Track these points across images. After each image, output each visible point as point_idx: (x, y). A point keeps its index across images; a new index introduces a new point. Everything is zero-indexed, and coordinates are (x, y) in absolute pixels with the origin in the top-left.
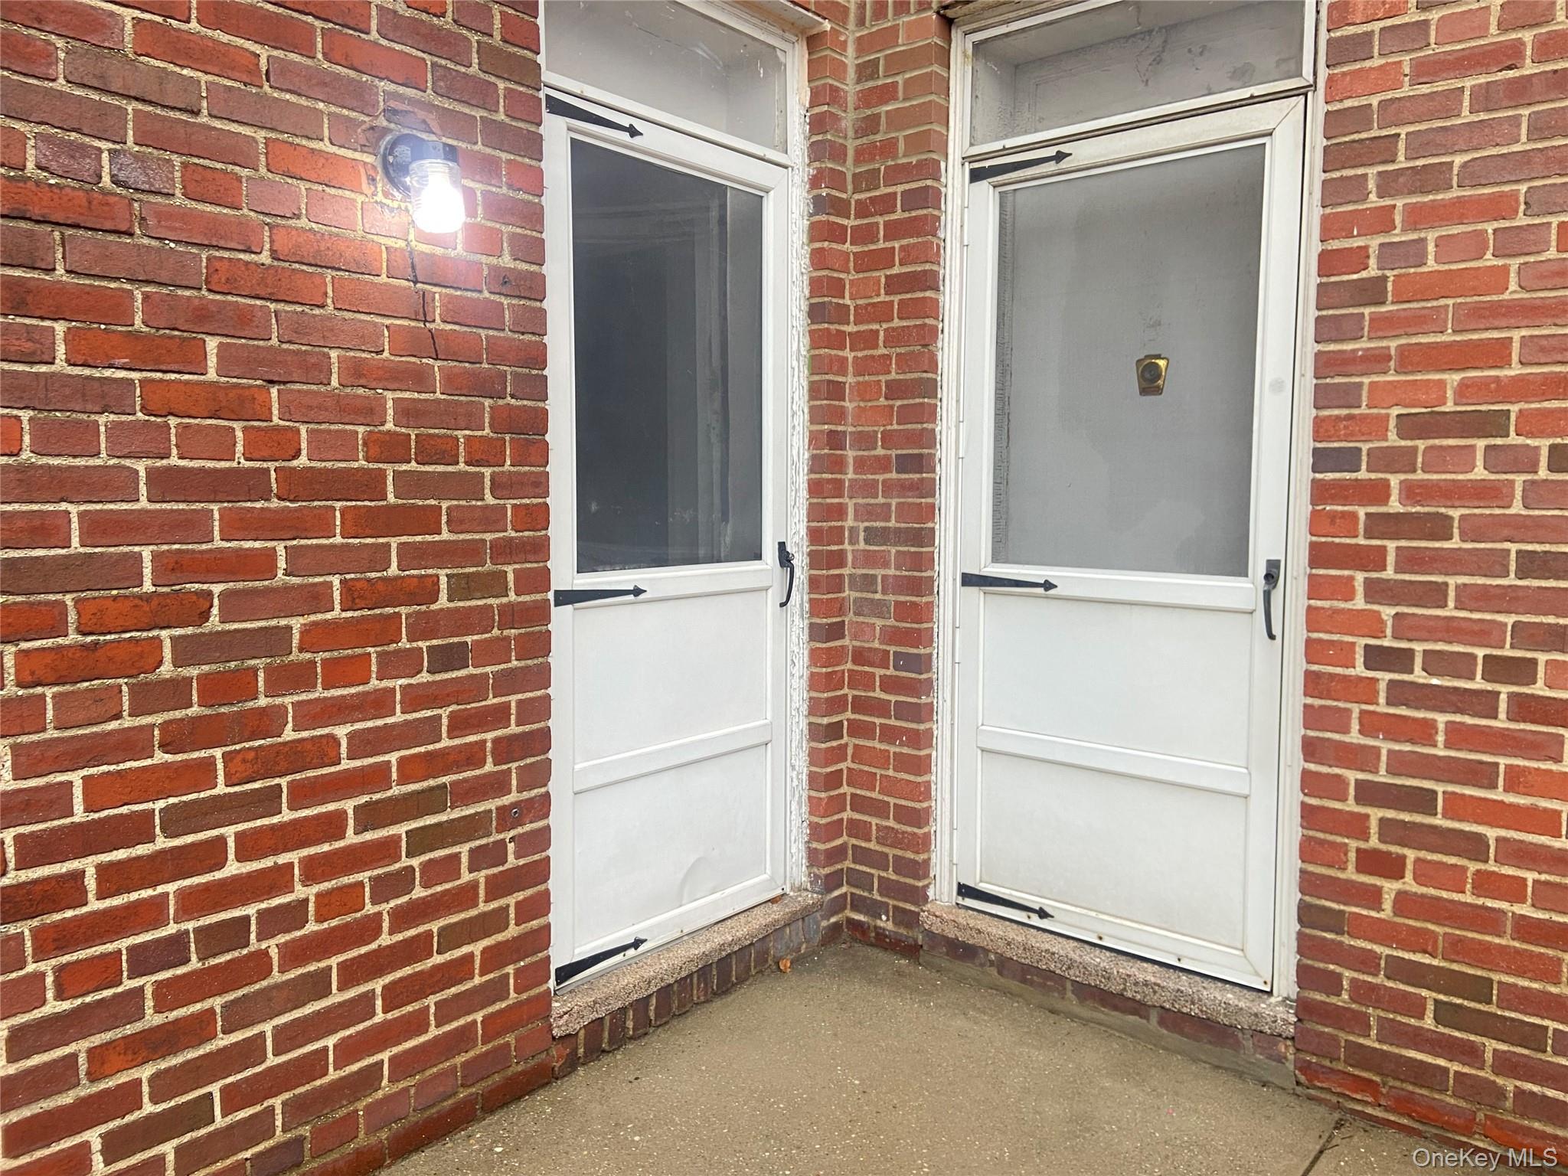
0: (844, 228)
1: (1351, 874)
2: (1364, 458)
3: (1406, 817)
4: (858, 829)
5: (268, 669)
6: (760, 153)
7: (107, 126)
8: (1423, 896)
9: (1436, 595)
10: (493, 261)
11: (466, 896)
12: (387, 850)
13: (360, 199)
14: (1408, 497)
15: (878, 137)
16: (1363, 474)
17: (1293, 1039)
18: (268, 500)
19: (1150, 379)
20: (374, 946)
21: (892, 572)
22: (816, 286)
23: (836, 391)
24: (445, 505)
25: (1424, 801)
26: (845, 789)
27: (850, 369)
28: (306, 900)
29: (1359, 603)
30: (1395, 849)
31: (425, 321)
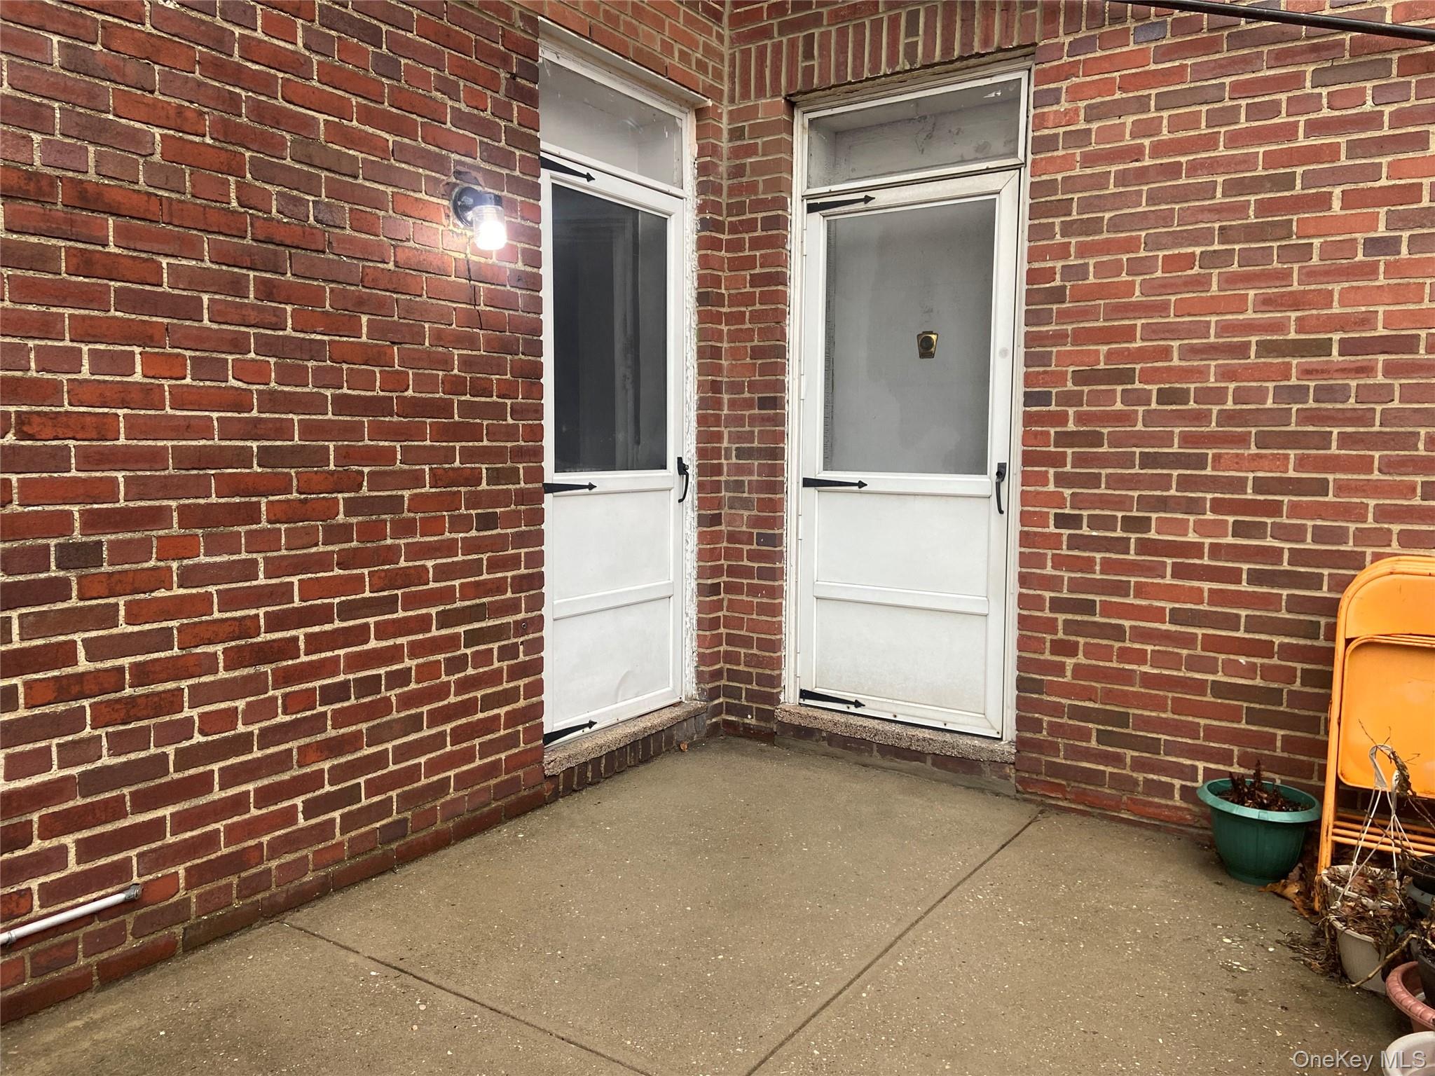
0: (721, 240)
1: (1047, 656)
2: (1054, 397)
3: (1078, 618)
4: (730, 657)
5: (392, 521)
6: (667, 190)
7: (310, 185)
8: (1089, 665)
9: (1094, 480)
10: (512, 266)
11: (495, 677)
12: (452, 641)
13: (441, 228)
14: (1078, 422)
15: (744, 180)
16: (1053, 408)
17: (1014, 764)
18: (392, 416)
19: (926, 347)
20: (446, 702)
21: (755, 478)
22: (702, 280)
23: (716, 353)
24: (485, 423)
25: (1088, 607)
26: (722, 630)
27: (725, 338)
28: (411, 668)
29: (1051, 487)
30: (1073, 638)
31: (475, 305)
